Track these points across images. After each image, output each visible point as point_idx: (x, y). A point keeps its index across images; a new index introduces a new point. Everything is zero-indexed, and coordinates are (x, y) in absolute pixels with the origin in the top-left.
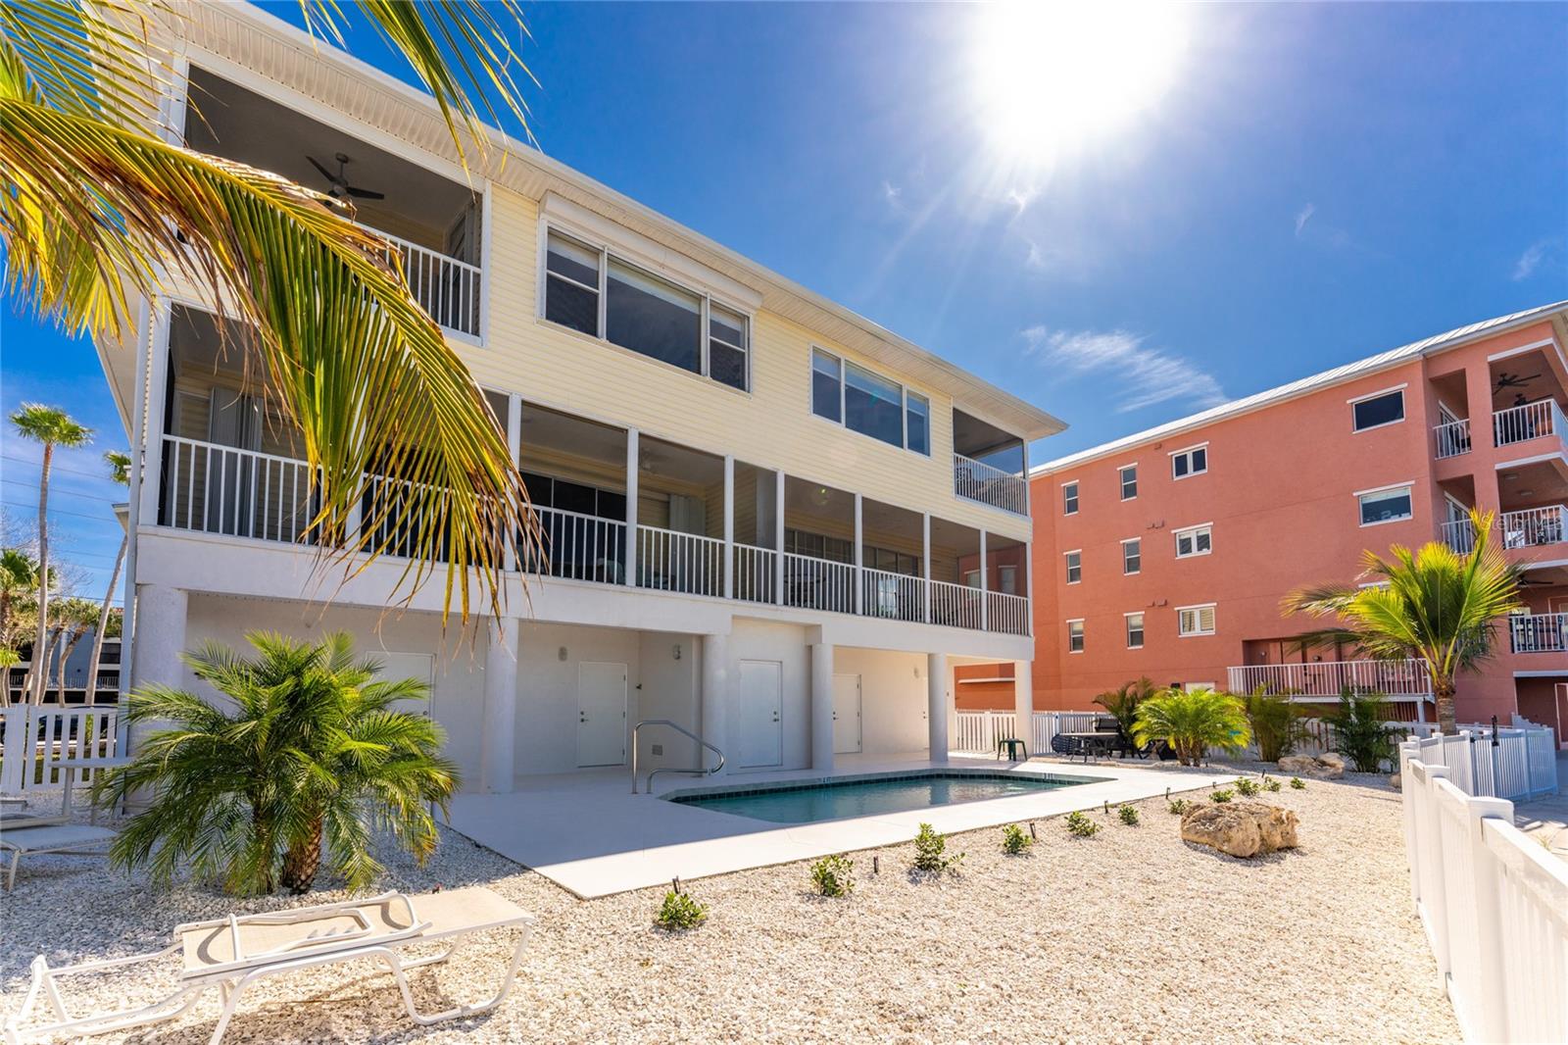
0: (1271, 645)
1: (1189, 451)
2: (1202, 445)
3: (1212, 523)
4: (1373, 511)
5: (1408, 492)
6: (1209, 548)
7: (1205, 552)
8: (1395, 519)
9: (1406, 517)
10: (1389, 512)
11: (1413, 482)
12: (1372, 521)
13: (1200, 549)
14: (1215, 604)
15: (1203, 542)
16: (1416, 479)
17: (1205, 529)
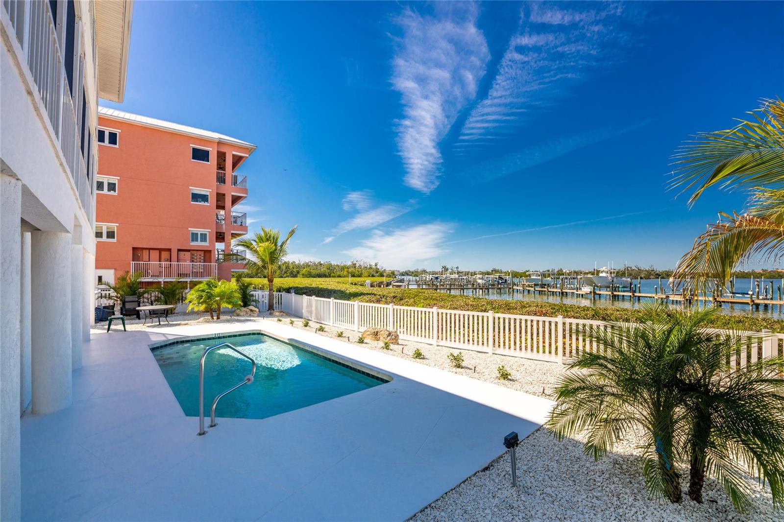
0: (144, 251)
1: (107, 131)
2: (117, 131)
3: (119, 178)
4: (196, 197)
5: (208, 194)
6: (115, 191)
7: (112, 193)
8: (202, 203)
9: (206, 204)
10: (201, 200)
11: (210, 190)
12: (194, 201)
13: (109, 190)
14: (118, 225)
15: (112, 187)
16: (212, 190)
17: (114, 179)
